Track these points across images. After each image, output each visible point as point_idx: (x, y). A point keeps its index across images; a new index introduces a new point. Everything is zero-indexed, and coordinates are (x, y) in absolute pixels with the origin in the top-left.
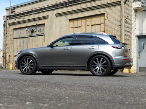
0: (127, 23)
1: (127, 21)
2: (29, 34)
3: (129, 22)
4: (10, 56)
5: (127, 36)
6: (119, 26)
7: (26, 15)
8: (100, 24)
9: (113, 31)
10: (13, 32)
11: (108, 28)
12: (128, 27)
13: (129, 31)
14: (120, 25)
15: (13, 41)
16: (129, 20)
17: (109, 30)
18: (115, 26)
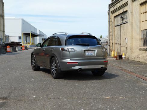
2: (122, 22)
4: (112, 44)
7: (117, 2)
10: (114, 20)
15: (114, 28)
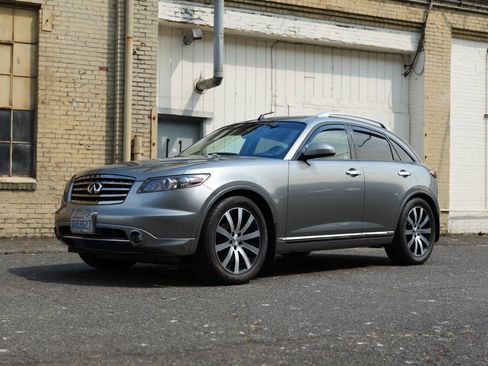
0: (140, 66)
1: (140, 57)
3: (147, 62)
5: (140, 112)
6: (101, 69)
8: (10, 44)
9: (74, 83)
11: (55, 70)
12: (142, 80)
13: (146, 94)
14: (105, 65)
16: (149, 58)
17: (58, 75)
18: (87, 68)
